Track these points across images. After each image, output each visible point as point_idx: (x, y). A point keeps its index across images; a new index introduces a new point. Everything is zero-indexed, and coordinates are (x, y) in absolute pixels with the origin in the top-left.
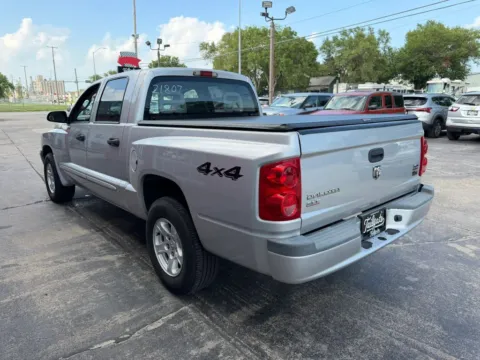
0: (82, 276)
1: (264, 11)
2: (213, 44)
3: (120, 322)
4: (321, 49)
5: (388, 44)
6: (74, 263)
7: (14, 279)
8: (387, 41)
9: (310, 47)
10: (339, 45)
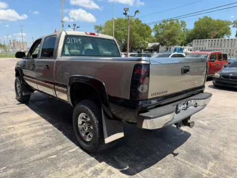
0: (42, 132)
1: (125, 12)
2: (101, 26)
3: (59, 149)
4: (153, 29)
5: (186, 27)
6: (38, 127)
7: (13, 133)
8: (185, 26)
9: (148, 28)
10: (162, 27)
